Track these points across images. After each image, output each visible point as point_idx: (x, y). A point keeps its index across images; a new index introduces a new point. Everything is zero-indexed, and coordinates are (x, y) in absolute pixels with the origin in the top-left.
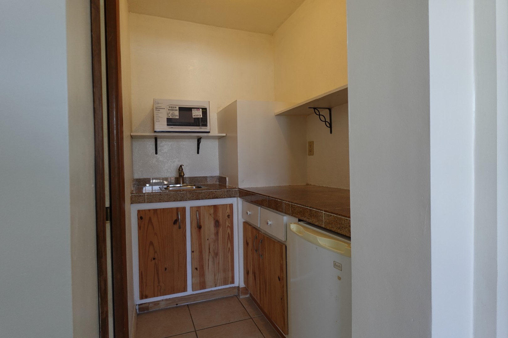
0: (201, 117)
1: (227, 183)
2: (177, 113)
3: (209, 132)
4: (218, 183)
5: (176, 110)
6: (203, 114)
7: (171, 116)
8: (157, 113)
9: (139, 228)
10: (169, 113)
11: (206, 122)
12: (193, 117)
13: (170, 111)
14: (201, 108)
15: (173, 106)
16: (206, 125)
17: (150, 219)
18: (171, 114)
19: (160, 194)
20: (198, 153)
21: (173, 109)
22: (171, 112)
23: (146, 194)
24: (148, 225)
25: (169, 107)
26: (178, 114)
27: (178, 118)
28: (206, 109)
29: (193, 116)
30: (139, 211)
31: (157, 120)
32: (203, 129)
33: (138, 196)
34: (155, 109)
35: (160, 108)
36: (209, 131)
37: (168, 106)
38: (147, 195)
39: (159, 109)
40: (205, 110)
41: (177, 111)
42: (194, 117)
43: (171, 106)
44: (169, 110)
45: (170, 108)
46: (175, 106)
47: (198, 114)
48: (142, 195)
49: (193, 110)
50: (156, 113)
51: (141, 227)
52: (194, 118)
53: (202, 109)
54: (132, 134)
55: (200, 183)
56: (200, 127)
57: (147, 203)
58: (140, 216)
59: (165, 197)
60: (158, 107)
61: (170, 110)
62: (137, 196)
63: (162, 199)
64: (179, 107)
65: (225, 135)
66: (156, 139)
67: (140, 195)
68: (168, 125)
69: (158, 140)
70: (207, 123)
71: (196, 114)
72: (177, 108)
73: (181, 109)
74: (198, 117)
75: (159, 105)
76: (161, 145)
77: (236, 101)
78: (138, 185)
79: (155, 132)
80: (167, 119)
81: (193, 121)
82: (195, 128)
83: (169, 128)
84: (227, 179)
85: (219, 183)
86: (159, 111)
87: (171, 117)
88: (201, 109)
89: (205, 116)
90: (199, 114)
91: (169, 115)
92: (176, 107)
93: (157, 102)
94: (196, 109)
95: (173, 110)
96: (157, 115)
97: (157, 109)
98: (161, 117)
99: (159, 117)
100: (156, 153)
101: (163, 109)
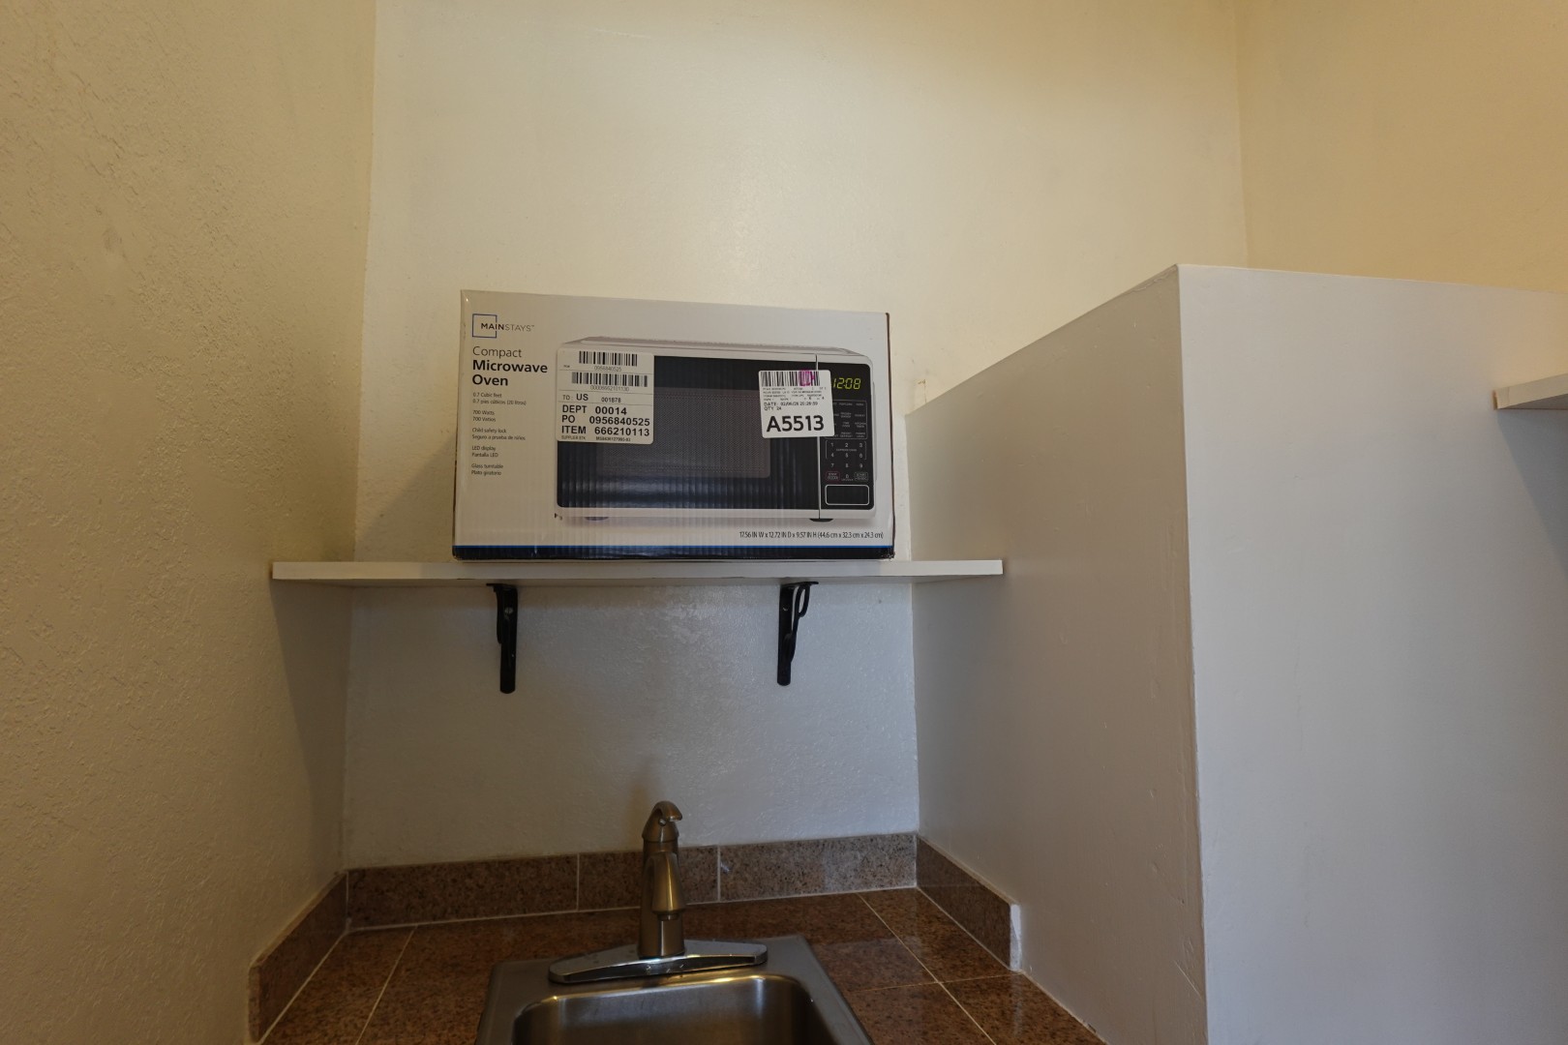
0: (829, 431)
1: (1017, 951)
2: (641, 402)
3: (886, 552)
4: (914, 885)
5: (636, 381)
6: (845, 409)
7: (591, 428)
8: (489, 407)
10: (575, 402)
11: (862, 476)
12: (766, 435)
13: (583, 388)
14: (823, 366)
15: (610, 351)
16: (862, 498)
18: (591, 412)
20: (784, 677)
21: (609, 368)
22: (596, 396)
25: (584, 357)
26: (650, 414)
27: (649, 440)
28: (862, 372)
29: (765, 423)
31: (481, 461)
32: (842, 528)
34: (468, 370)
35: (507, 367)
36: (885, 542)
37: (576, 351)
39: (501, 374)
40: (856, 384)
41: (641, 388)
42: (774, 434)
43: (591, 349)
44: (577, 378)
45: (590, 368)
46: (624, 351)
47: (803, 412)
49: (768, 383)
50: (480, 407)
52: (772, 439)
53: (838, 370)
54: (280, 572)
55: (797, 890)
56: (813, 513)
60: (493, 359)
61: (588, 379)
64: (657, 359)
65: (995, 567)
66: (507, 596)
68: (565, 498)
70: (871, 482)
71: (792, 411)
72: (646, 368)
73: (674, 373)
74: (805, 433)
75: (506, 340)
77: (1173, 272)
78: (367, 919)
80: (562, 446)
81: (762, 468)
82: (779, 522)
83: (576, 522)
84: (1016, 914)
85: (919, 884)
86: (497, 389)
87: (590, 437)
88: (825, 376)
89: (853, 430)
90: (812, 411)
91: (582, 419)
92: (633, 360)
93: (490, 321)
94: (786, 373)
95: (609, 380)
96: (481, 415)
97: (481, 372)
98: (511, 438)
99: (498, 434)
100: (508, 684)
101: (529, 368)
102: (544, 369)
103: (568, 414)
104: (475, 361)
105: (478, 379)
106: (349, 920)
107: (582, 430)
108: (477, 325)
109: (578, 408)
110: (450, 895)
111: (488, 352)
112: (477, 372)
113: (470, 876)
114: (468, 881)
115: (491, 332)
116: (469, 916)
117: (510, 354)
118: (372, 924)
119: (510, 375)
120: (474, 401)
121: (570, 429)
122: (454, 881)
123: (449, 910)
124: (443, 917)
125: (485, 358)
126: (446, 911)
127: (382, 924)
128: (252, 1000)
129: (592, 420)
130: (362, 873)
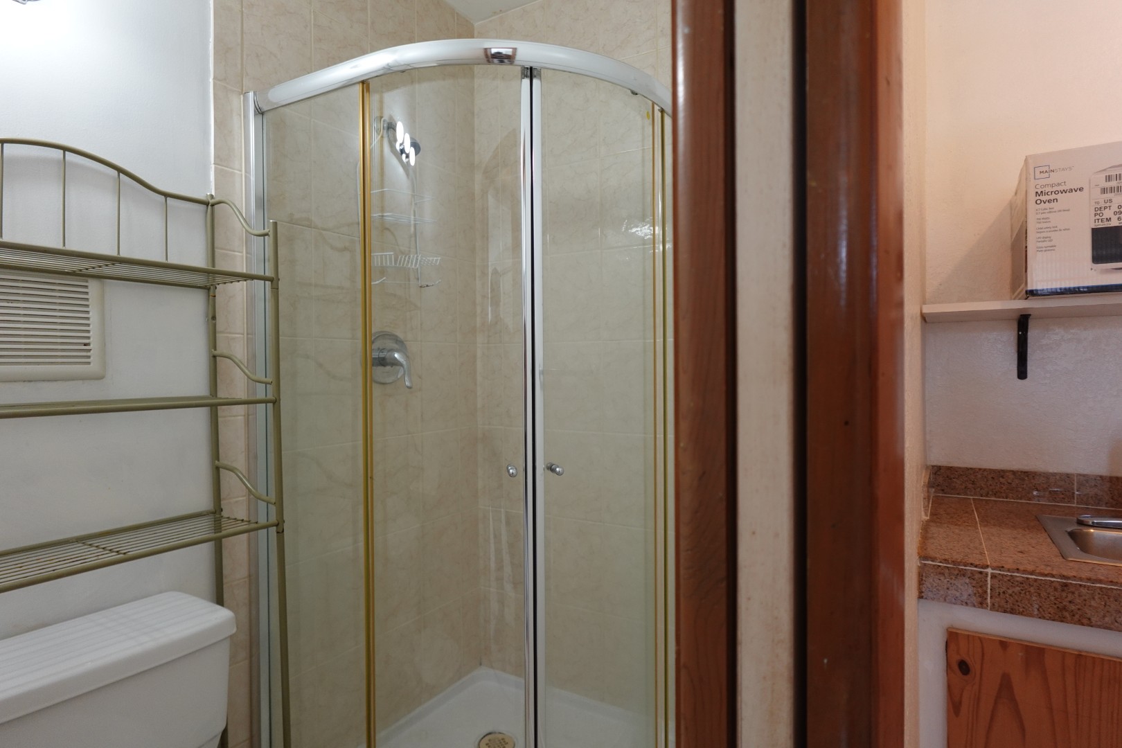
7: (1115, 218)
8: (1045, 216)
9: (954, 705)
10: (1103, 205)
13: (1108, 196)
17: (1006, 685)
18: (1114, 208)
19: (1066, 585)
22: (1117, 199)
23: (989, 571)
24: (996, 703)
25: (1109, 178)
30: (953, 638)
31: (1043, 244)
33: (950, 574)
34: (1032, 198)
35: (1056, 192)
37: (1103, 176)
38: (993, 576)
39: (1054, 196)
43: (1113, 173)
44: (1104, 191)
45: (1112, 184)
48: (973, 573)
50: (1039, 216)
51: (960, 703)
54: (927, 309)
57: (993, 608)
58: (955, 659)
59: (1093, 603)
60: (1048, 189)
61: (1112, 190)
62: (947, 571)
63: (1073, 607)
66: (1023, 322)
67: (960, 570)
68: (1098, 258)
69: (1031, 324)
75: (1055, 178)
76: (1044, 342)
78: (943, 490)
79: (1032, 294)
80: (1095, 231)
83: (1107, 272)
86: (1052, 205)
87: (1115, 223)
91: (1107, 214)
93: (1047, 168)
96: (1042, 220)
97: (1041, 198)
98: (1060, 230)
99: (1052, 229)
100: (1022, 374)
101: (1071, 191)
102: (1081, 189)
103: (1099, 212)
104: (1037, 192)
105: (1039, 202)
106: (933, 490)
107: (1110, 219)
108: (1038, 171)
109: (1105, 208)
110: (990, 485)
111: (1045, 186)
112: (1038, 198)
113: (1003, 477)
114: (1001, 480)
115: (1047, 175)
116: (1003, 498)
117: (1059, 184)
118: (945, 493)
119: (1059, 196)
120: (1037, 214)
121: (1100, 221)
122: (993, 478)
123: (990, 493)
124: (987, 496)
125: (1043, 190)
126: (988, 493)
127: (951, 494)
128: (925, 499)
129: (1115, 213)
130: (939, 468)
